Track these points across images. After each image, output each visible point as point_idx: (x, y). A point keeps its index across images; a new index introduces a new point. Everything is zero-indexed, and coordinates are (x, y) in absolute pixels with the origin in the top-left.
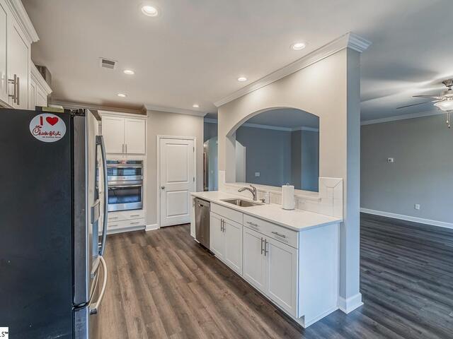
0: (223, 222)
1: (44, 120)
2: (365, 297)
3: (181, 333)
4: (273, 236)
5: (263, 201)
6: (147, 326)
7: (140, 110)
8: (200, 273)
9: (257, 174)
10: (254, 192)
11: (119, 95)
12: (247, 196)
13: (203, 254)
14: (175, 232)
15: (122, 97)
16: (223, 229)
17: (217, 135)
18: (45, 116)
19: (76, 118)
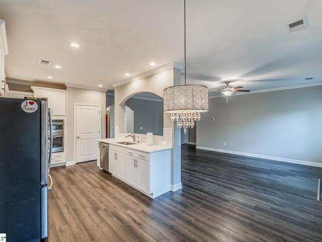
0: (116, 154)
1: (28, 103)
2: (183, 184)
3: (91, 207)
4: (140, 157)
5: (139, 142)
6: (73, 207)
7: (62, 87)
8: (102, 183)
9: (141, 128)
10: (134, 138)
11: (48, 77)
12: (130, 140)
13: (105, 175)
14: (86, 165)
15: (50, 78)
16: (116, 158)
17: (114, 104)
18: (28, 101)
19: (43, 102)
